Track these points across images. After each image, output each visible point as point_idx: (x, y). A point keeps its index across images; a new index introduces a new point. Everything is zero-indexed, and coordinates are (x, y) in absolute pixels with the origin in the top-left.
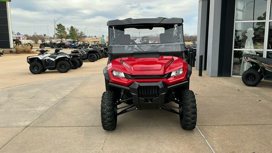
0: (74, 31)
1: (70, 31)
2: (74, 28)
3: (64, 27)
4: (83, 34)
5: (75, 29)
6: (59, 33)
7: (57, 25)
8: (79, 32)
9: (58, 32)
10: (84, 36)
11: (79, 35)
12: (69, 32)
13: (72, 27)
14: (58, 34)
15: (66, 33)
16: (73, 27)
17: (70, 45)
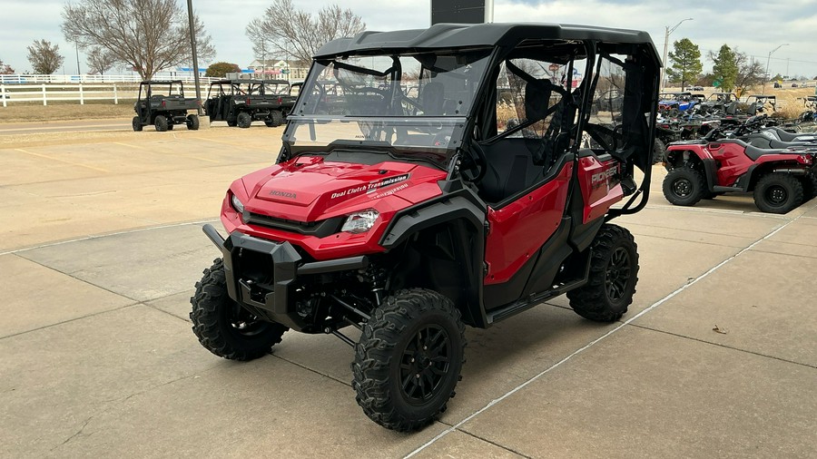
0: (729, 60)
1: (715, 61)
2: (732, 50)
3: (697, 47)
4: (761, 72)
5: (733, 54)
6: (679, 67)
7: (677, 44)
8: (749, 63)
9: (675, 66)
10: (761, 75)
11: (746, 73)
12: (715, 64)
13: (725, 49)
14: (674, 70)
15: (700, 67)
16: (728, 48)
17: (673, 106)
